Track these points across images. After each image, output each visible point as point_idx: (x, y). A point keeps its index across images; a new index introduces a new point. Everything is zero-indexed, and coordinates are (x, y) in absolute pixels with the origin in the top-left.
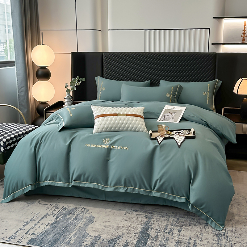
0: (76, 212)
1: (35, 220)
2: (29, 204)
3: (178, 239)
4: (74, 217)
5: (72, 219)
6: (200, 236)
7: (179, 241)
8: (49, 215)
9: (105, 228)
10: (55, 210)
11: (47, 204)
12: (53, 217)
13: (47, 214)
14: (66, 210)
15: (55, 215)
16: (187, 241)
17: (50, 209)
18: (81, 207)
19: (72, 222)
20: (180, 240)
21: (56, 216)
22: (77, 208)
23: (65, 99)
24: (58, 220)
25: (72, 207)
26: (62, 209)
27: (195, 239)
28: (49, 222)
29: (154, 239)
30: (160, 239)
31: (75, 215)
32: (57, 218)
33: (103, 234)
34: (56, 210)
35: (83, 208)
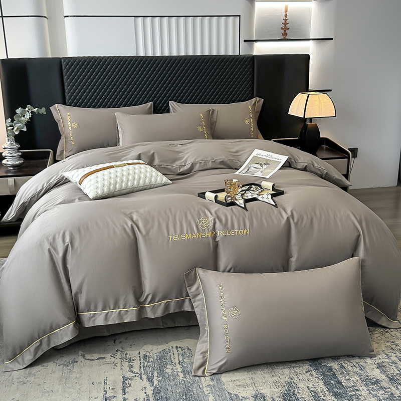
0: (172, 357)
1: (114, 397)
2: (68, 366)
3: (372, 361)
4: (180, 370)
5: (181, 375)
6: (394, 346)
7: (378, 363)
8: (131, 379)
9: (252, 376)
10: (132, 366)
11: (104, 358)
12: (141, 379)
13: (125, 379)
14: (151, 360)
15: (141, 375)
16: (387, 360)
17: (119, 365)
18: (172, 347)
19: (185, 380)
20: (377, 361)
21: (144, 377)
22: (167, 350)
23: (4, 149)
24: (156, 383)
25: (155, 351)
26: (142, 359)
27: (395, 355)
28: (145, 393)
29: (343, 373)
30: (350, 369)
31: (178, 366)
32: (150, 380)
33: (261, 388)
34: (132, 364)
35: (177, 347)
